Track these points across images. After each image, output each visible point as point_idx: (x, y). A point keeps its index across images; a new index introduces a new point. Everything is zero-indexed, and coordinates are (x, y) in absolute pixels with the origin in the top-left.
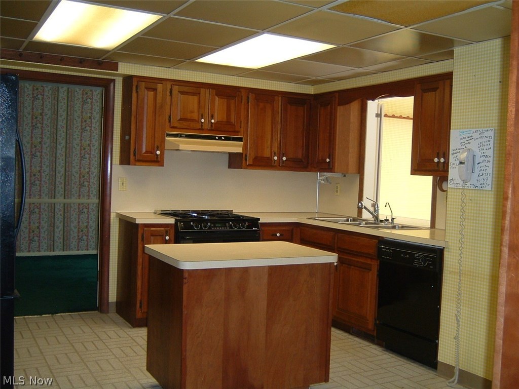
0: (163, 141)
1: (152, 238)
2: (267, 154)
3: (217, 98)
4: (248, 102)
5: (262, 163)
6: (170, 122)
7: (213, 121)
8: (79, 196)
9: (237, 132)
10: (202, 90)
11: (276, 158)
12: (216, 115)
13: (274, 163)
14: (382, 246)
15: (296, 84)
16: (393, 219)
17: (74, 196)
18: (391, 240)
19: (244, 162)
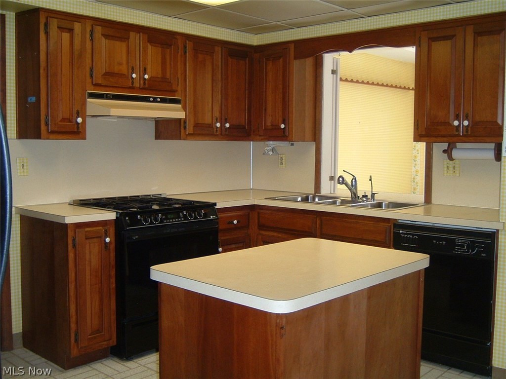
0: (84, 104)
1: (87, 241)
2: (208, 120)
3: (149, 46)
4: (185, 53)
5: (203, 131)
6: (92, 76)
7: (146, 77)
9: (173, 92)
10: (132, 34)
11: (218, 125)
12: (149, 70)
13: (217, 131)
14: (401, 232)
15: (240, 33)
16: (373, 195)
18: (409, 222)
19: (182, 131)
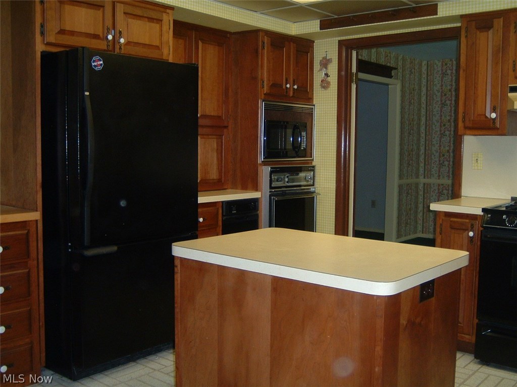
6: (514, 70)
8: (439, 176)
17: (433, 176)
